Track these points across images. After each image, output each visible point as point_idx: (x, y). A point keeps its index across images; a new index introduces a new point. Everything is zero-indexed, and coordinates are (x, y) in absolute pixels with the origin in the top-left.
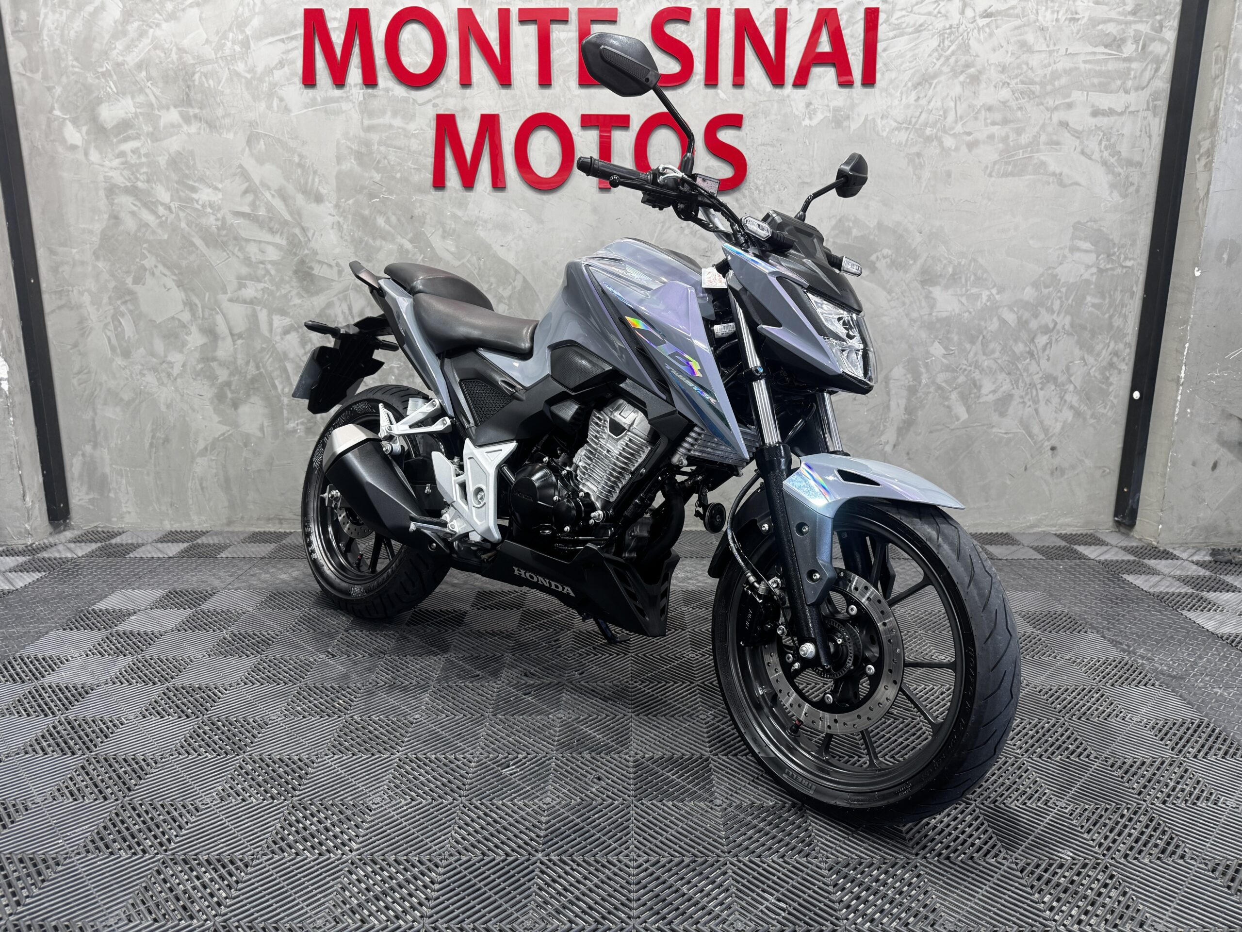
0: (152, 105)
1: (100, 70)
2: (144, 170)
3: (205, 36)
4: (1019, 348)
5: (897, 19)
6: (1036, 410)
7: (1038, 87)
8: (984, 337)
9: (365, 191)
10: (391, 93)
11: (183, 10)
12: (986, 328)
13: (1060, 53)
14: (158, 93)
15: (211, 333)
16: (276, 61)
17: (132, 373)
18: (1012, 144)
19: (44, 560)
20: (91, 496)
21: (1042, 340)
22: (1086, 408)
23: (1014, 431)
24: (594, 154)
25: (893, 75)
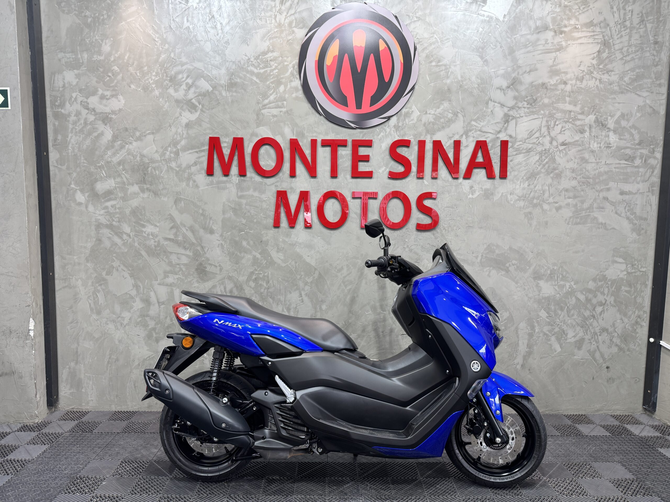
0: (124, 182)
1: (98, 165)
2: (118, 216)
3: (155, 149)
4: (587, 313)
5: (518, 146)
6: (598, 347)
7: (591, 180)
8: (568, 307)
9: (237, 228)
10: (253, 179)
11: (145, 136)
12: (569, 303)
13: (602, 164)
14: (128, 176)
15: (147, 302)
16: (193, 162)
17: (101, 323)
18: (579, 208)
19: (46, 435)
20: (72, 391)
21: (599, 309)
22: (624, 346)
23: (586, 358)
24: (359, 211)
25: (516, 173)
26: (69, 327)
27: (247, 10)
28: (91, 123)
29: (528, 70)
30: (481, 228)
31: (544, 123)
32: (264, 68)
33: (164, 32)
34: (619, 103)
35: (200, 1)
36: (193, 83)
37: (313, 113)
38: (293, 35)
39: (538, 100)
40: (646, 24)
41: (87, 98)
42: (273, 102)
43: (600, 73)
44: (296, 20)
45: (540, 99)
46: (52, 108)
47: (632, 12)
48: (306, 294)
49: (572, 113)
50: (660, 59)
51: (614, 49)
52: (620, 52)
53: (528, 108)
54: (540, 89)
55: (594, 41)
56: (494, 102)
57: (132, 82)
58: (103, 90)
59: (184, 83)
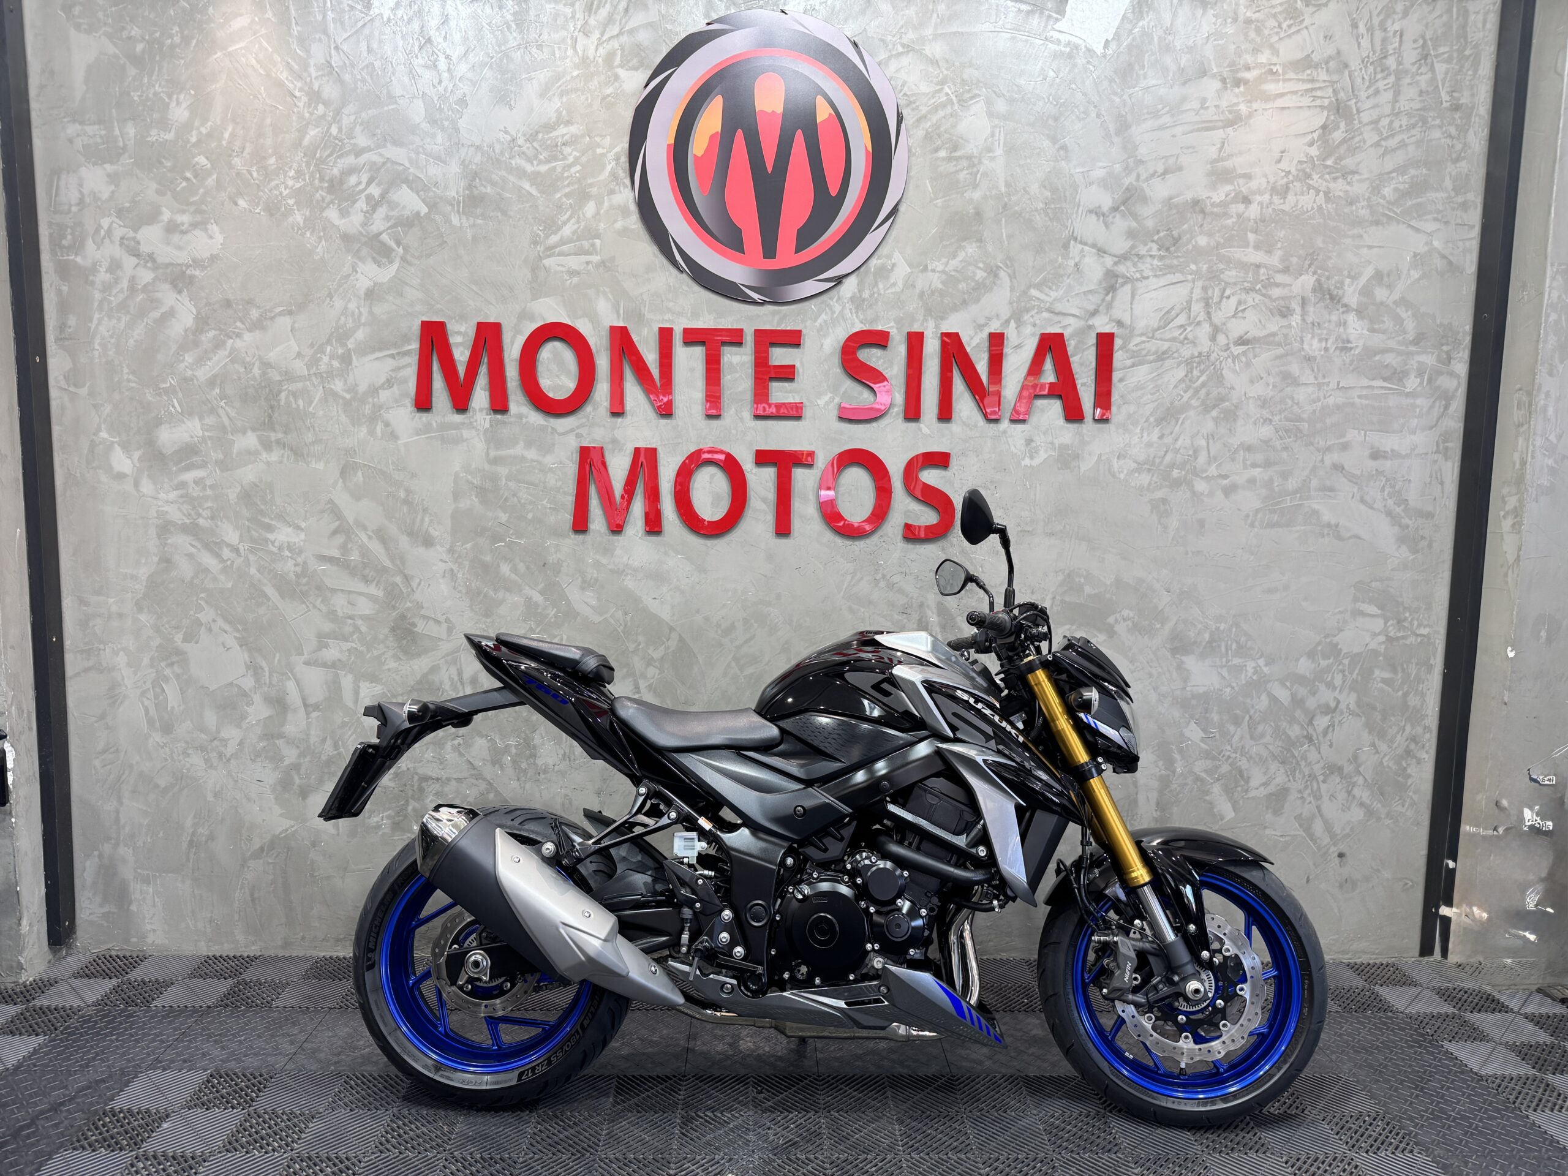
0: (223, 428)
1: (163, 386)
2: (209, 504)
3: (296, 349)
4: (1295, 731)
5: (1136, 345)
6: (1319, 808)
7: (1306, 425)
8: (1250, 717)
9: (488, 533)
10: (524, 420)
11: (272, 318)
12: (1253, 706)
13: (1331, 386)
14: (233, 414)
15: (279, 704)
16: (383, 379)
17: (172, 752)
18: (1277, 489)
19: (43, 1011)
20: (106, 909)
21: (1322, 722)
22: (1379, 805)
23: (1292, 833)
24: (771, 495)
25: (1132, 408)
26: (97, 763)
27: (509, 27)
28: (145, 288)
29: (1160, 170)
30: (1052, 534)
31: (1197, 293)
32: (550, 162)
33: (314, 75)
34: (1370, 247)
35: (398, 5)
36: (383, 196)
37: (662, 266)
38: (617, 84)
39: (1184, 239)
40: (1432, 63)
41: (136, 230)
42: (570, 241)
43: (1327, 177)
44: (623, 49)
45: (1188, 236)
46: (53, 252)
47: (1401, 36)
48: (650, 687)
49: (1262, 271)
50: (1465, 144)
51: (1360, 122)
52: (1373, 129)
53: (1161, 258)
54: (1189, 215)
55: (1314, 104)
56: (1081, 242)
57: (240, 194)
58: (172, 212)
59: (363, 196)
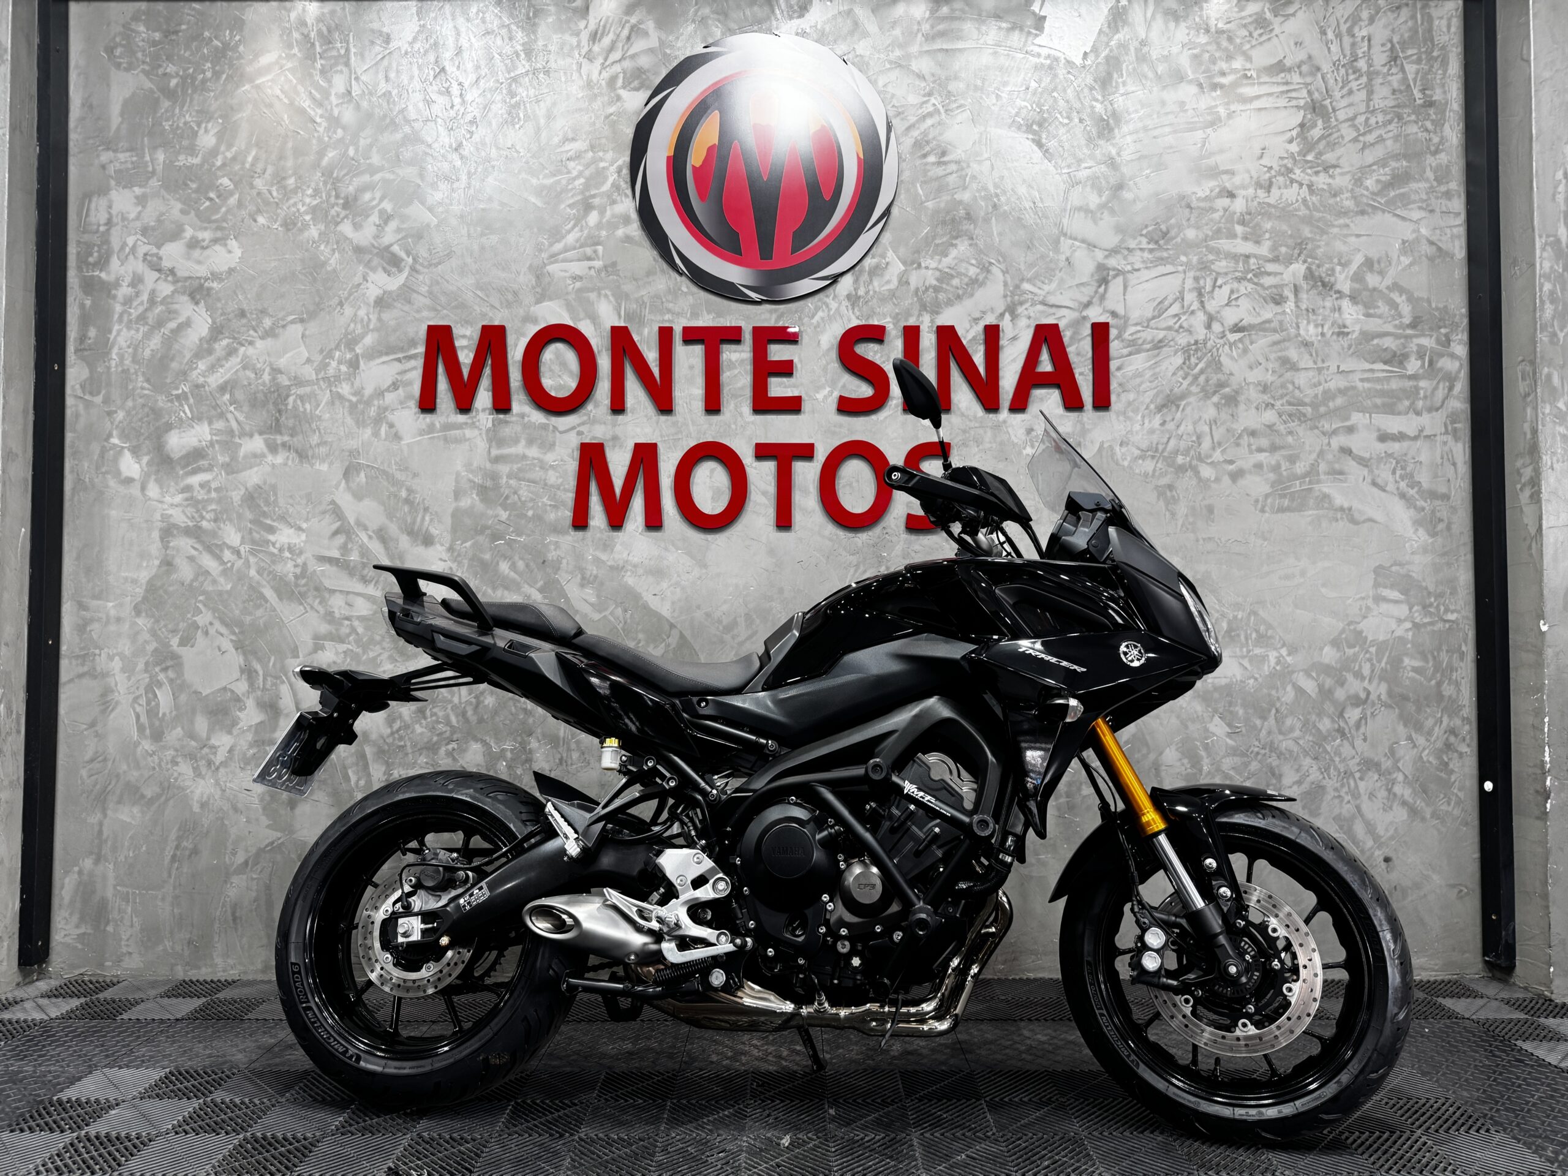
0: (232, 431)
1: (175, 392)
2: (213, 507)
3: (306, 355)
4: (1325, 725)
5: (1132, 334)
6: (1358, 808)
7: (1309, 409)
8: (1277, 711)
9: (488, 532)
10: (526, 419)
11: (284, 326)
12: (1278, 699)
13: (1331, 371)
14: (241, 418)
15: (272, 708)
16: (389, 382)
17: (161, 760)
18: (1285, 473)
20: (82, 930)
21: (1353, 714)
22: (1423, 804)
24: (771, 488)
25: (1131, 396)
26: (84, 773)
28: (164, 301)
31: (1189, 283)
32: (552, 175)
33: (334, 103)
34: (1358, 236)
35: (415, 39)
36: (394, 211)
37: (662, 271)
38: (619, 104)
39: (1173, 233)
40: (1402, 64)
41: (159, 247)
42: (575, 248)
43: (1309, 171)
44: (624, 72)
45: (1176, 230)
46: (79, 269)
47: (1369, 41)
49: (1252, 261)
50: (1442, 138)
51: (1337, 120)
52: (1350, 126)
53: (1151, 251)
54: (1176, 210)
55: (1289, 104)
56: (1071, 238)
57: (259, 211)
58: (194, 229)
59: (376, 212)
